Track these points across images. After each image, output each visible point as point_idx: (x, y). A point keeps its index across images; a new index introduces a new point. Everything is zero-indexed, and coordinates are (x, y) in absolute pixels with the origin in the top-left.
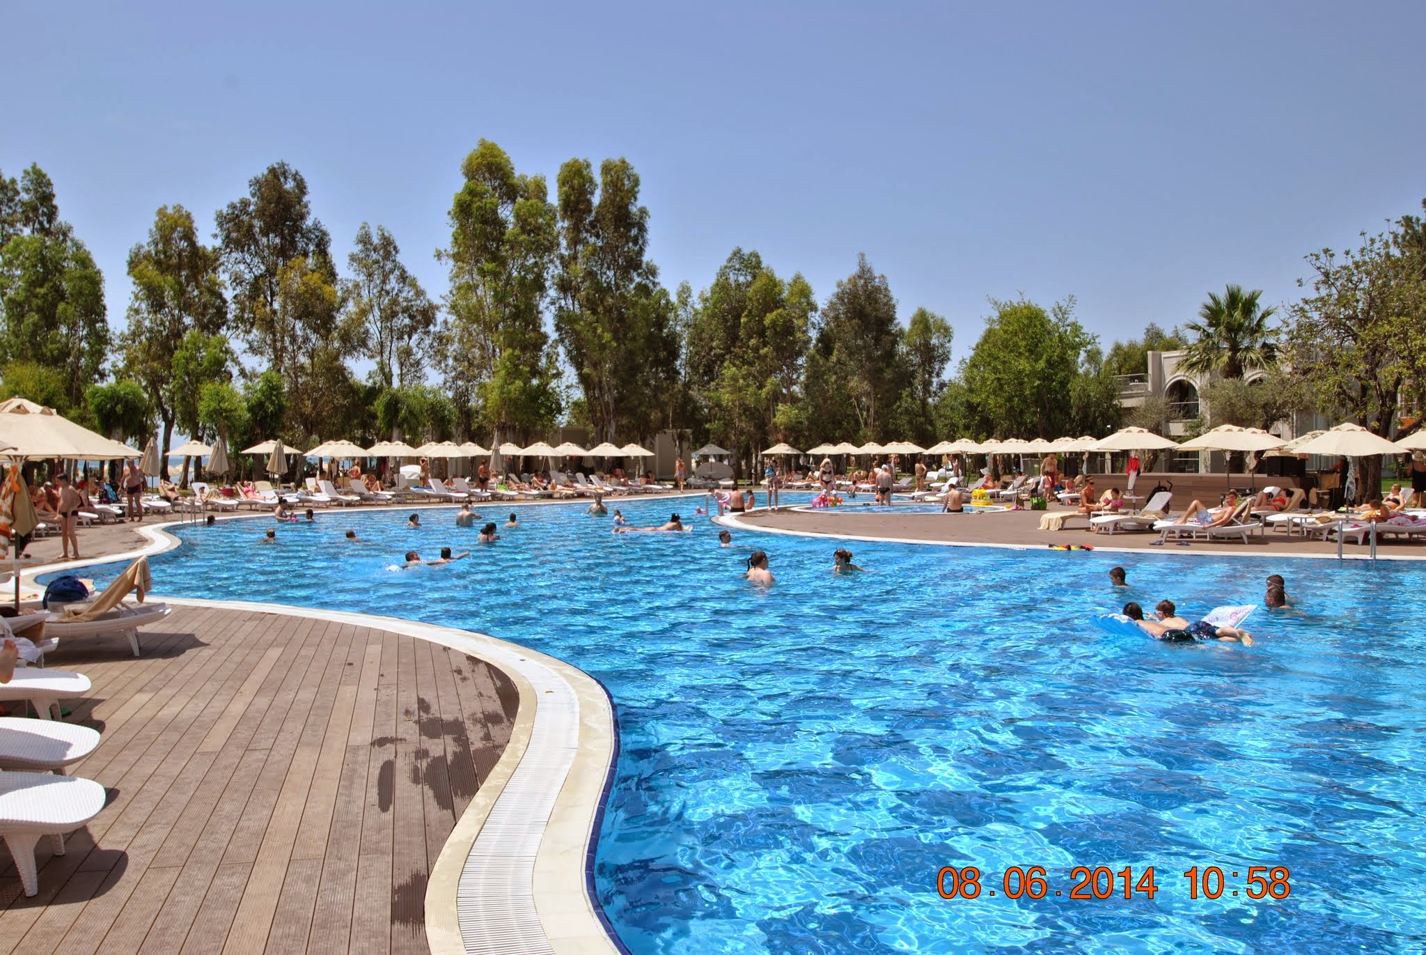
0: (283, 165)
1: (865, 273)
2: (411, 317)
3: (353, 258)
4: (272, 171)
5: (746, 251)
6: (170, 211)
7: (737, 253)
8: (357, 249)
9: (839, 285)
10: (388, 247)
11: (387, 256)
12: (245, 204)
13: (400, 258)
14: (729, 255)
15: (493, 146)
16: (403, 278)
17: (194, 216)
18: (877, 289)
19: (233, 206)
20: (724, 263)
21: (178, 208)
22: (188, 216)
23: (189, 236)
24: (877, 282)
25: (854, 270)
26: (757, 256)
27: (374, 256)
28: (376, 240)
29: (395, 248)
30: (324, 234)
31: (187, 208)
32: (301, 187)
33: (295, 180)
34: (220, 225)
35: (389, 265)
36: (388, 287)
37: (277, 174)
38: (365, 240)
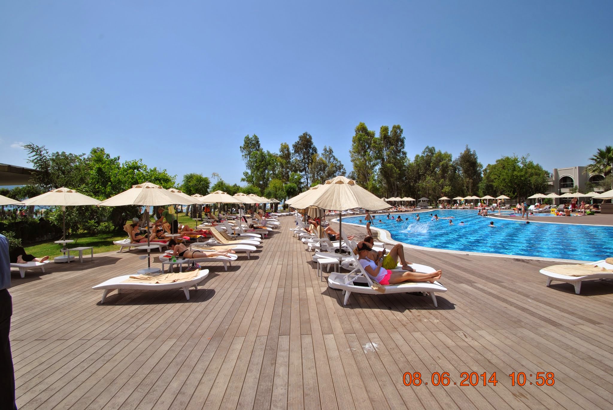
0: (306, 133)
1: (468, 150)
2: (336, 168)
3: (322, 154)
4: (304, 134)
5: (430, 147)
6: (284, 144)
7: (427, 148)
8: (323, 152)
9: (461, 154)
10: (331, 151)
11: (330, 153)
12: (298, 142)
13: (333, 154)
14: (425, 148)
15: (364, 124)
16: (334, 159)
17: (289, 145)
18: (472, 155)
19: (296, 143)
20: (424, 150)
21: (285, 143)
22: (288, 145)
23: (288, 150)
24: (472, 153)
25: (465, 149)
26: (434, 148)
27: (327, 153)
28: (328, 150)
29: (332, 152)
30: (316, 148)
31: (287, 143)
32: (310, 137)
33: (309, 136)
34: (293, 147)
35: (331, 156)
36: (330, 161)
37: (305, 134)
38: (325, 150)
